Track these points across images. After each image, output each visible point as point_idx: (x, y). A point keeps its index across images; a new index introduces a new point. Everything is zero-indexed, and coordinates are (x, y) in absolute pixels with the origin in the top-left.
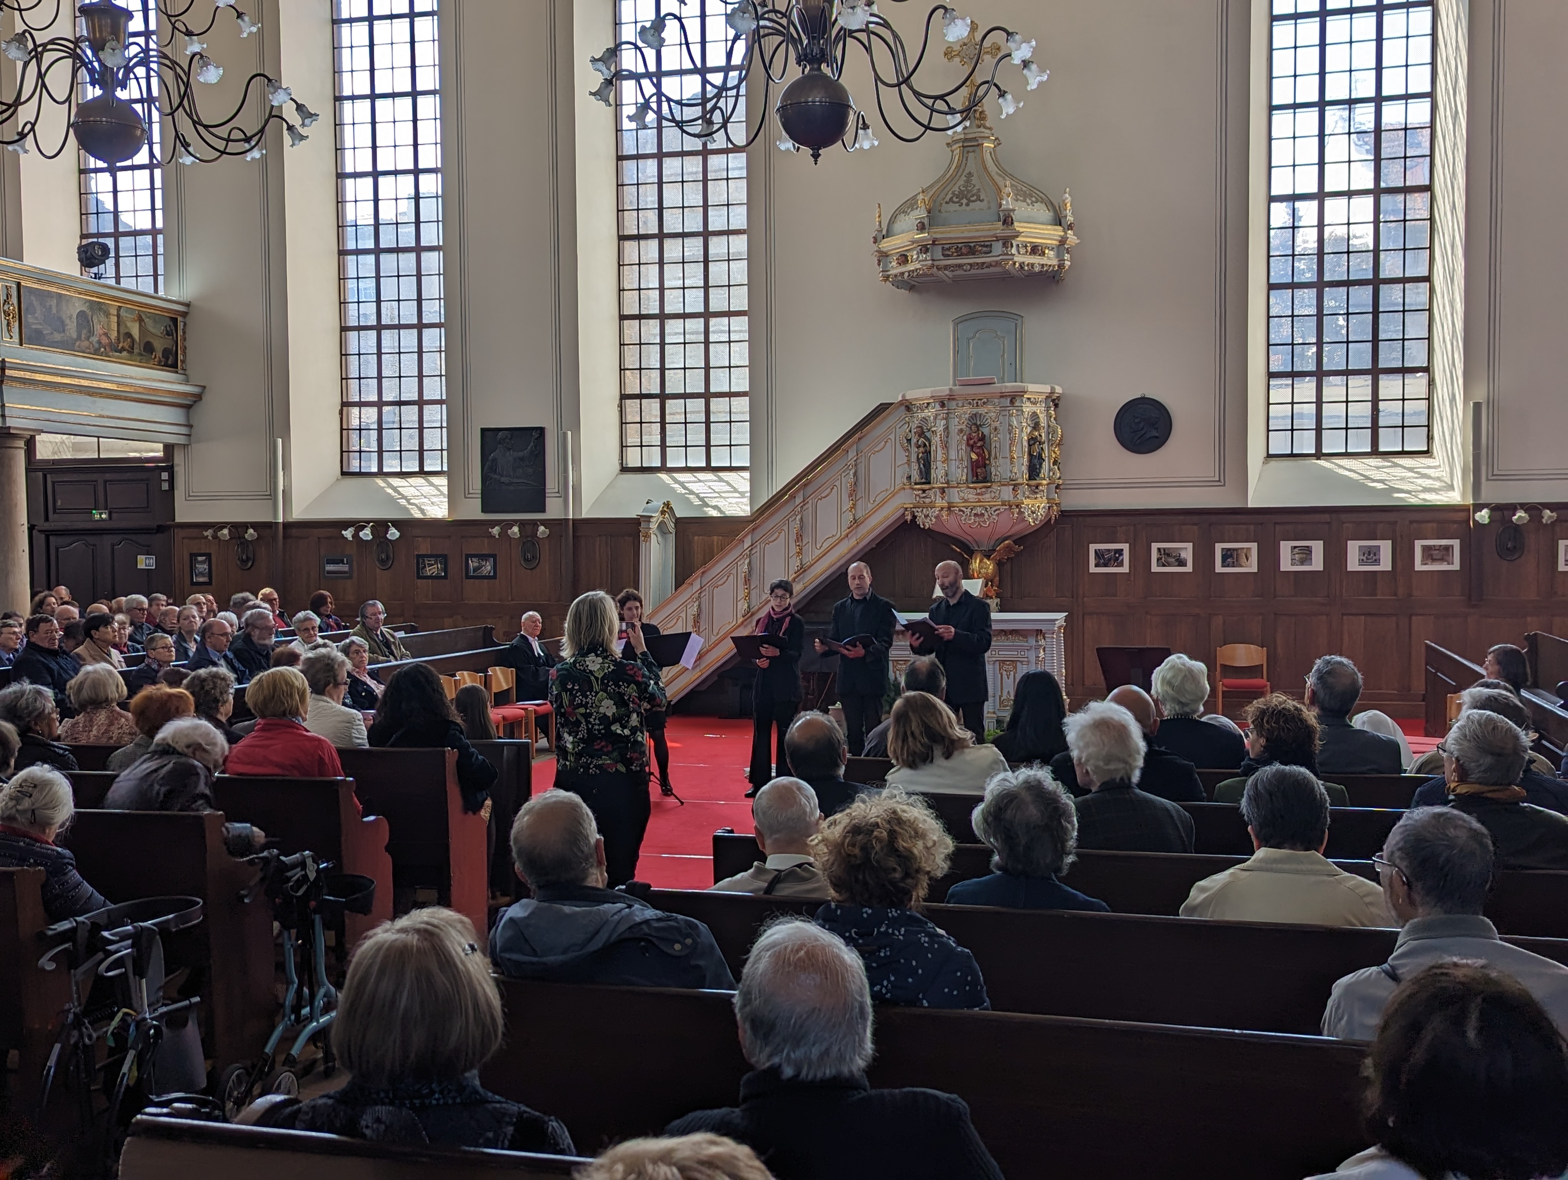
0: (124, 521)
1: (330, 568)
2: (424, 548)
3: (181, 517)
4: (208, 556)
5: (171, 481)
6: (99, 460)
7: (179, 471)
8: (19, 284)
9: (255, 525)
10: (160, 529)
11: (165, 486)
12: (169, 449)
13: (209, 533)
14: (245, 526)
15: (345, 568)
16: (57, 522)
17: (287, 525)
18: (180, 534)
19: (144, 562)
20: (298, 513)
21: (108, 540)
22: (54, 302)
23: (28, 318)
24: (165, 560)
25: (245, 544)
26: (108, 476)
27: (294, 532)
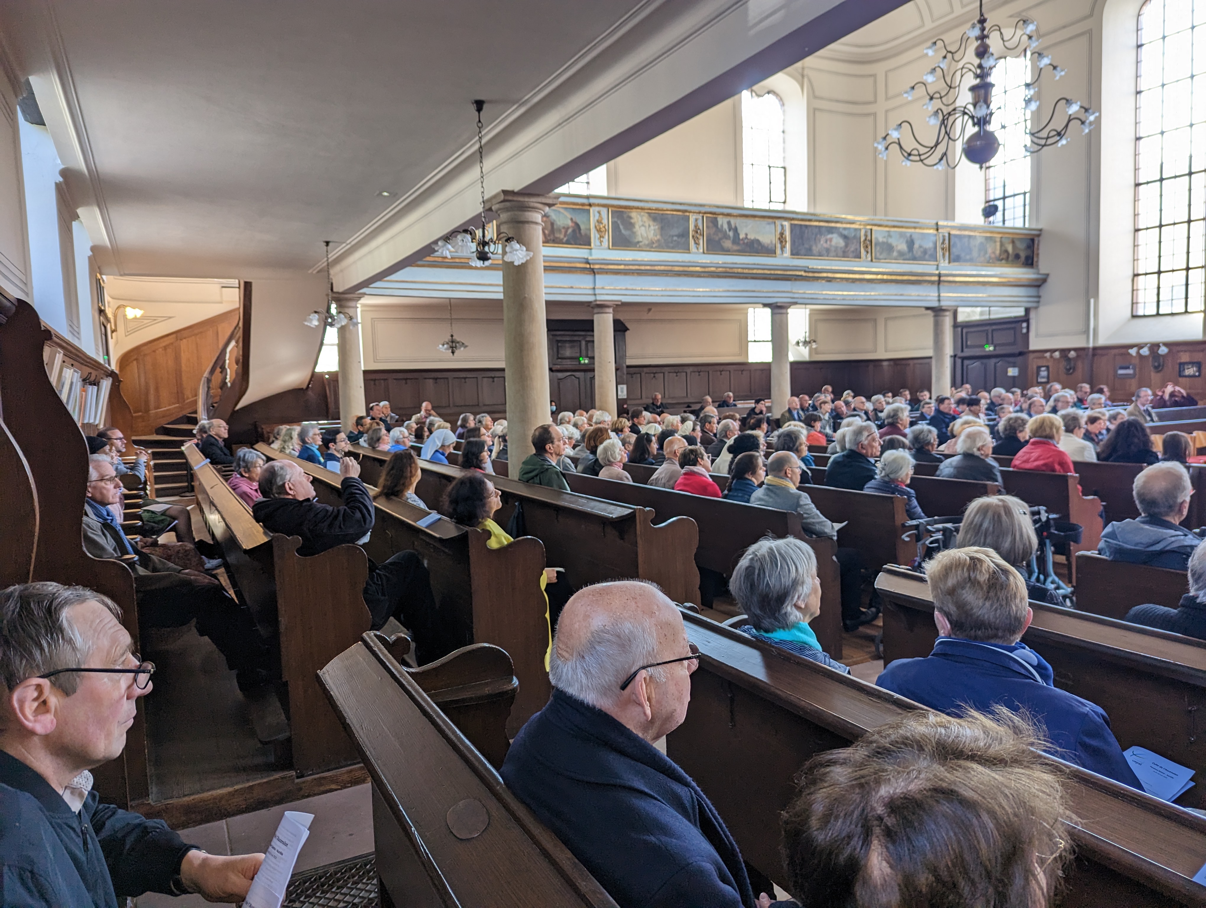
0: (1001, 351)
1: (1121, 372)
2: (1185, 357)
3: (1032, 347)
4: (1048, 367)
5: (1028, 328)
6: (990, 319)
7: (1033, 322)
8: (949, 234)
9: (1075, 350)
10: (1021, 354)
11: (1024, 331)
12: (1027, 310)
13: (1048, 355)
14: (1069, 350)
15: (1130, 371)
16: (968, 353)
17: (1095, 349)
18: (1031, 356)
19: (1012, 372)
20: (1103, 341)
21: (993, 361)
22: (966, 240)
23: (953, 250)
24: (1023, 370)
25: (1069, 360)
26: (994, 327)
27: (1100, 352)
